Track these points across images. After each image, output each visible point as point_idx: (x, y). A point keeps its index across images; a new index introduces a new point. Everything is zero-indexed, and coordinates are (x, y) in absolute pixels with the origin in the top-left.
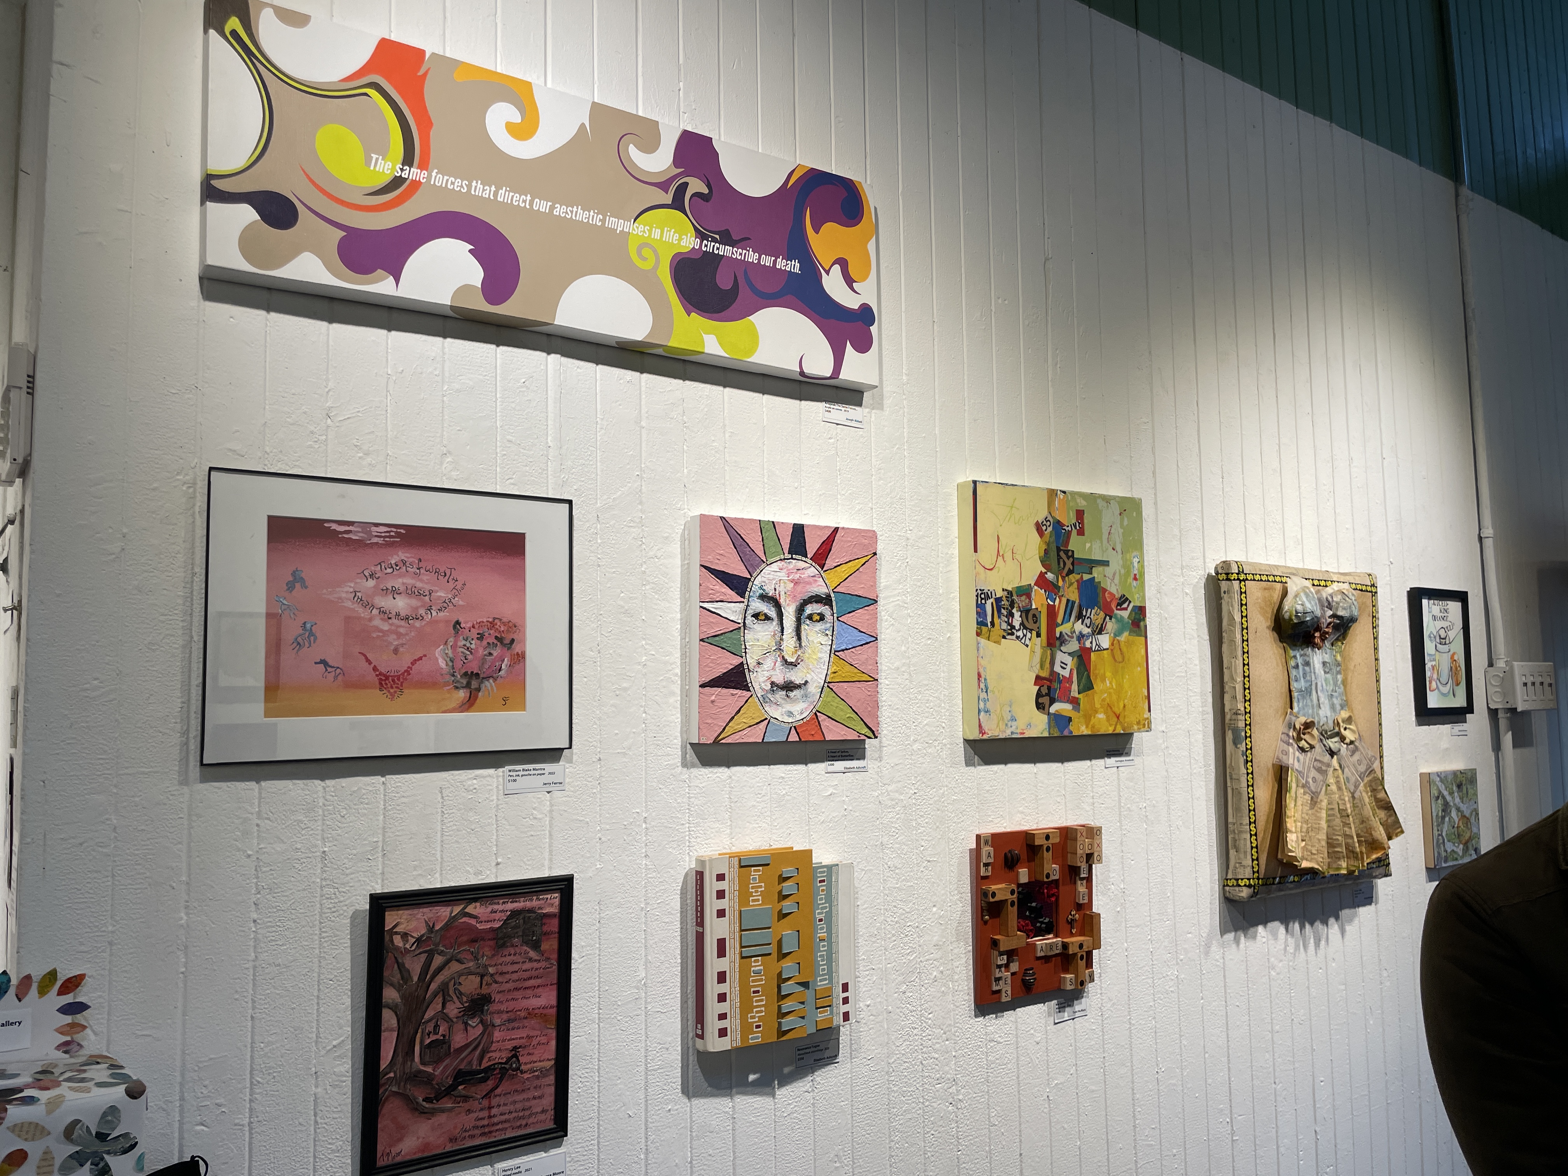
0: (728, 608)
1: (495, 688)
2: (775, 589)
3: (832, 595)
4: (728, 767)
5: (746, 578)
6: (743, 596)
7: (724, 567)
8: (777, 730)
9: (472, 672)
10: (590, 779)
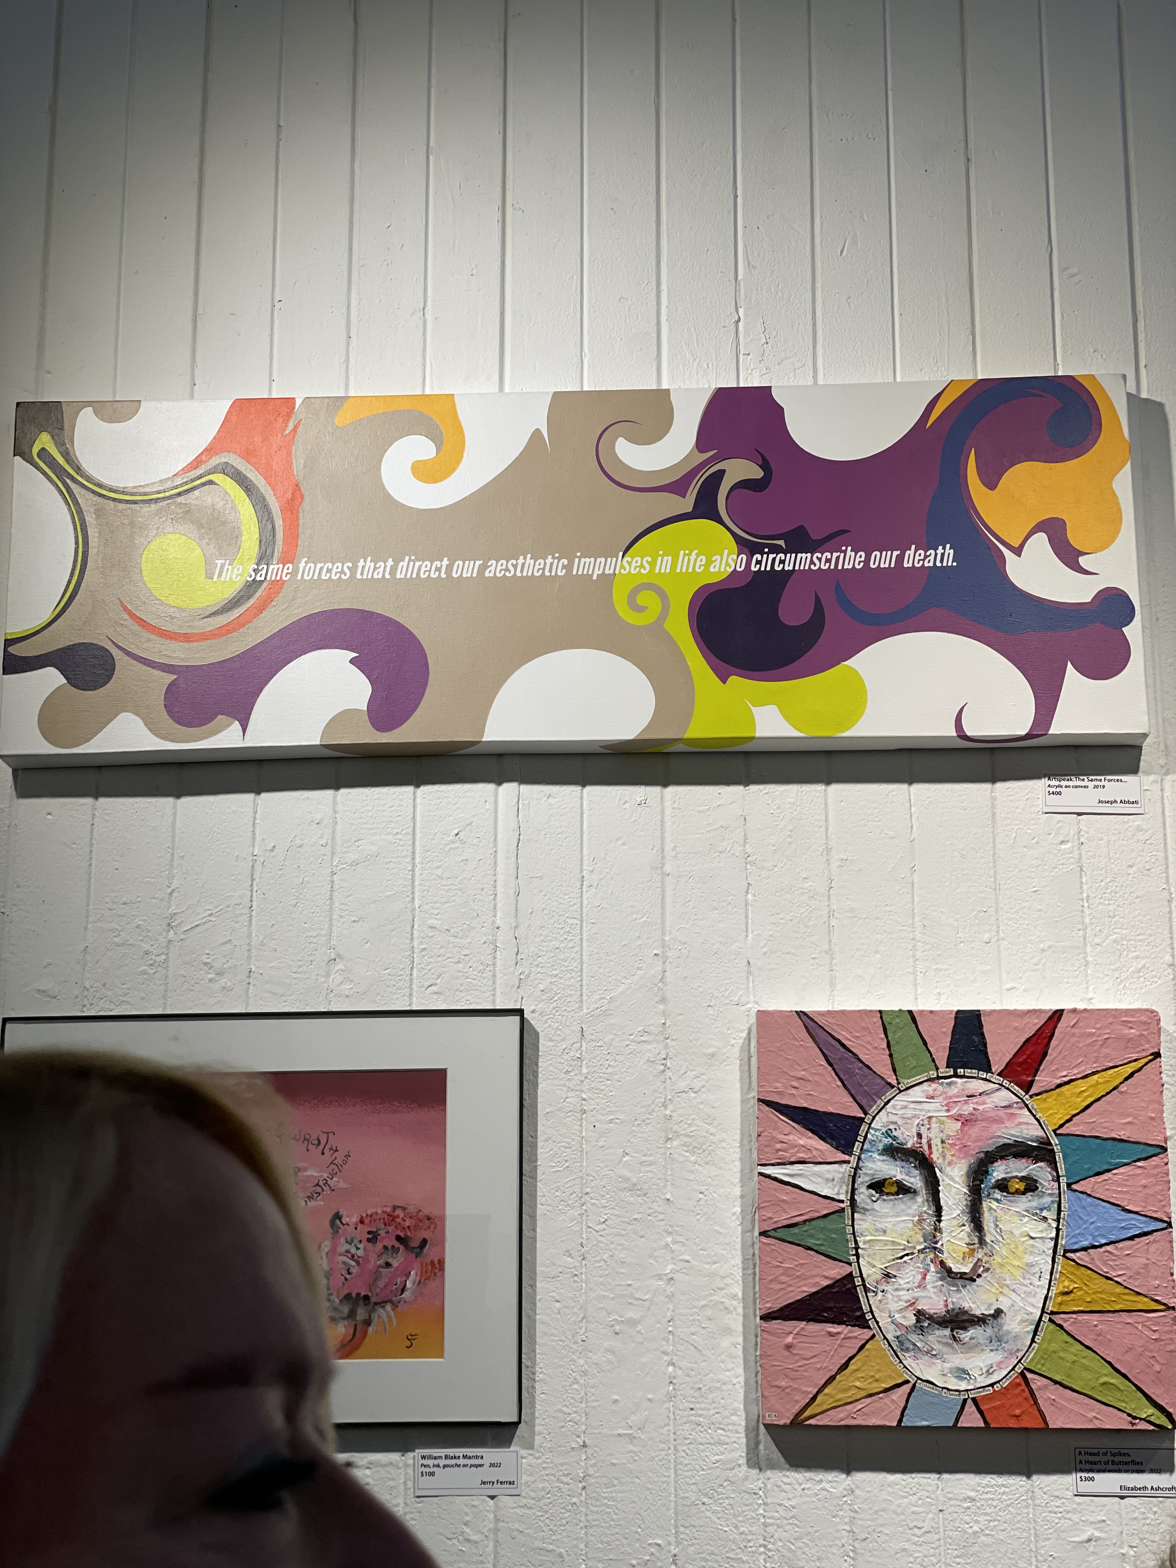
0: (815, 1174)
1: (394, 1319)
2: (919, 1136)
3: (1054, 1141)
4: (848, 1472)
5: (854, 1118)
6: (847, 1148)
7: (806, 1101)
8: (932, 1403)
9: (358, 1294)
10: (565, 1479)
